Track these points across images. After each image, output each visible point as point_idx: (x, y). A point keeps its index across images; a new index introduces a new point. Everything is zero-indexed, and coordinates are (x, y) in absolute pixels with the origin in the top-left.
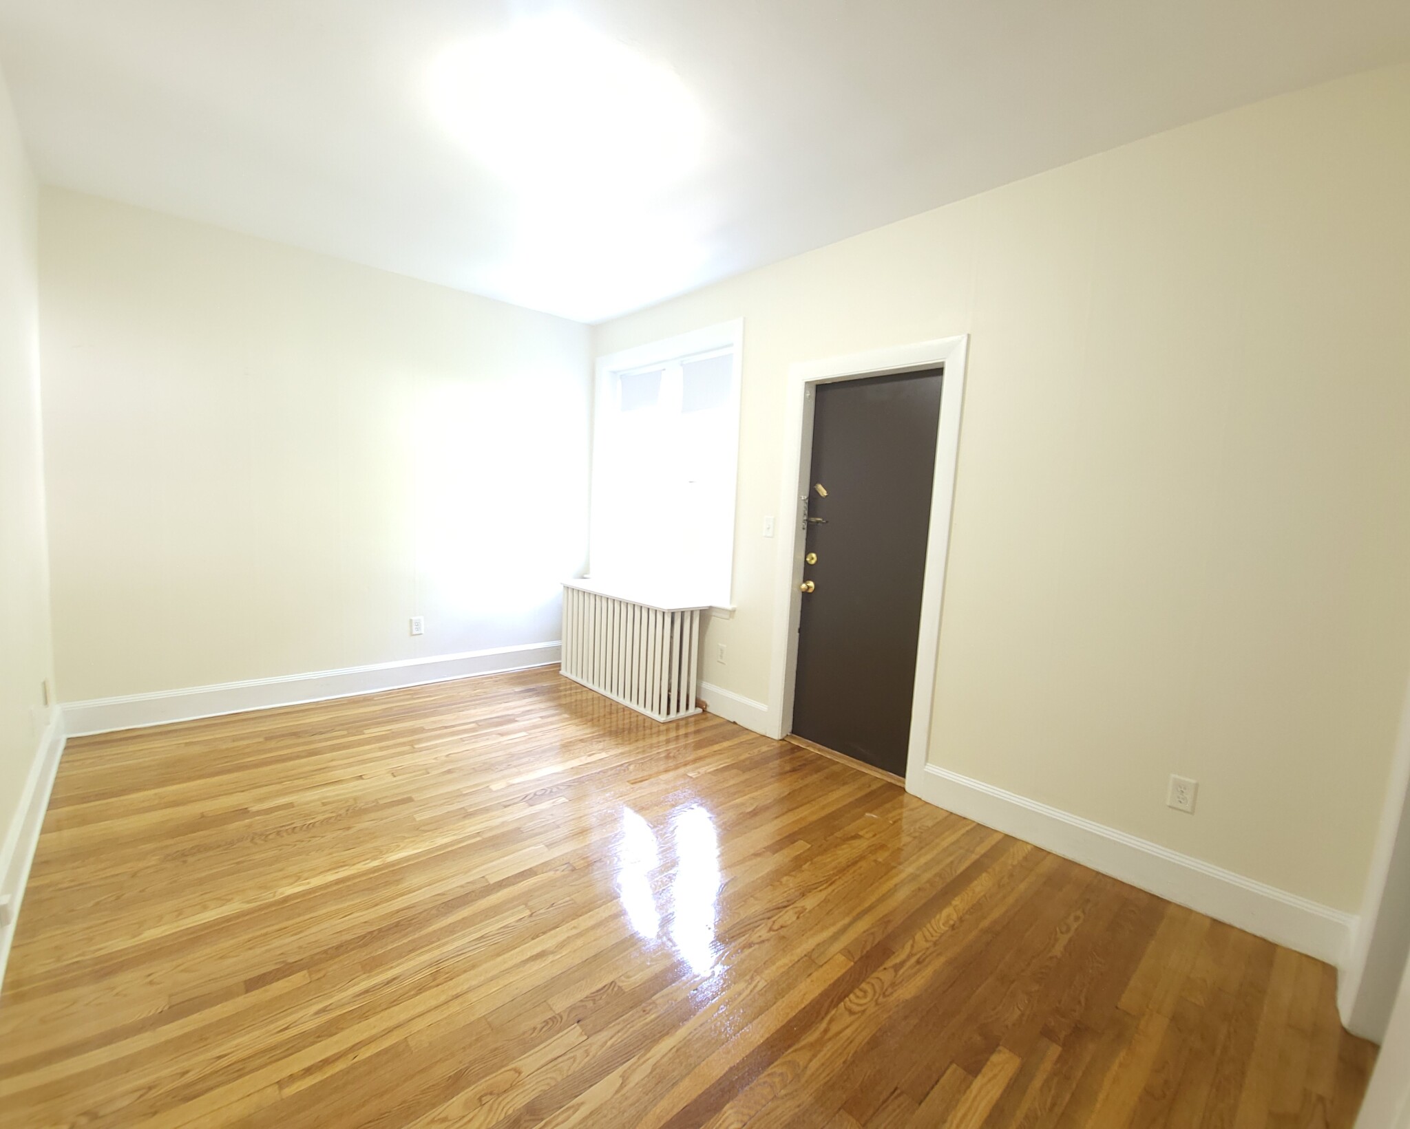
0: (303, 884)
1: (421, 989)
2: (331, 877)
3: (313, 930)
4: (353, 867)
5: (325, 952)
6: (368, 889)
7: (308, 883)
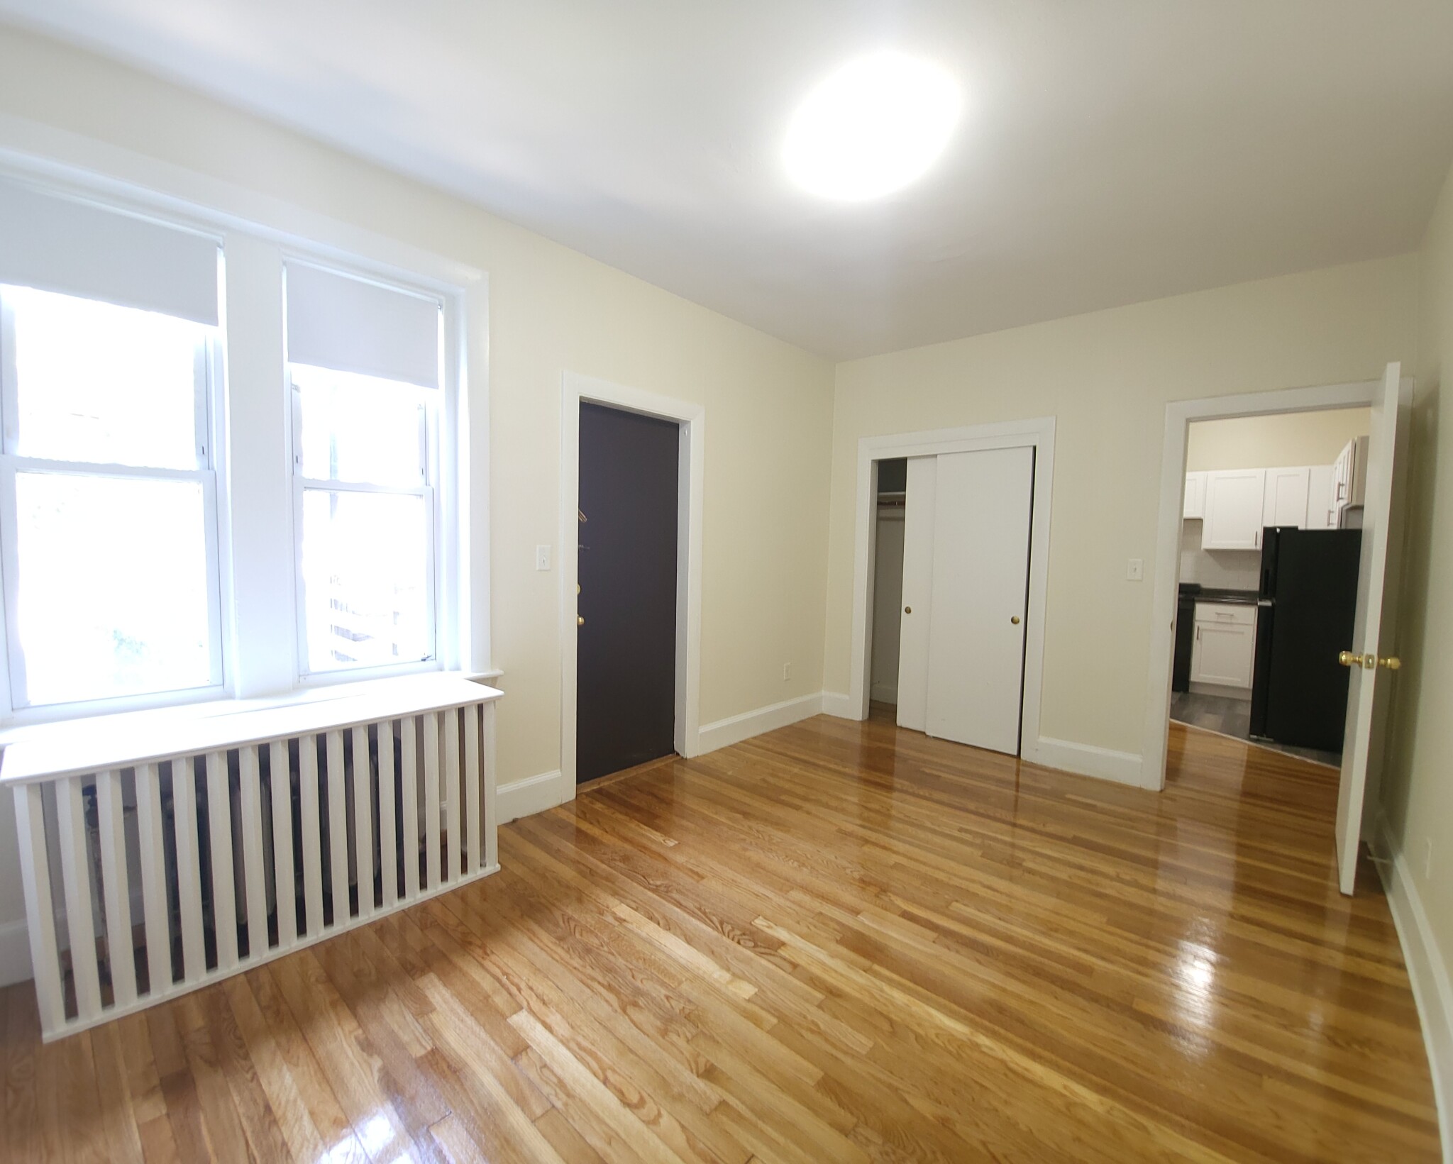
0: (1072, 1092)
1: (1071, 933)
2: (1038, 1070)
3: (1101, 1032)
4: (1007, 1059)
5: (1108, 1006)
6: (1022, 1022)
7: (1065, 1087)
